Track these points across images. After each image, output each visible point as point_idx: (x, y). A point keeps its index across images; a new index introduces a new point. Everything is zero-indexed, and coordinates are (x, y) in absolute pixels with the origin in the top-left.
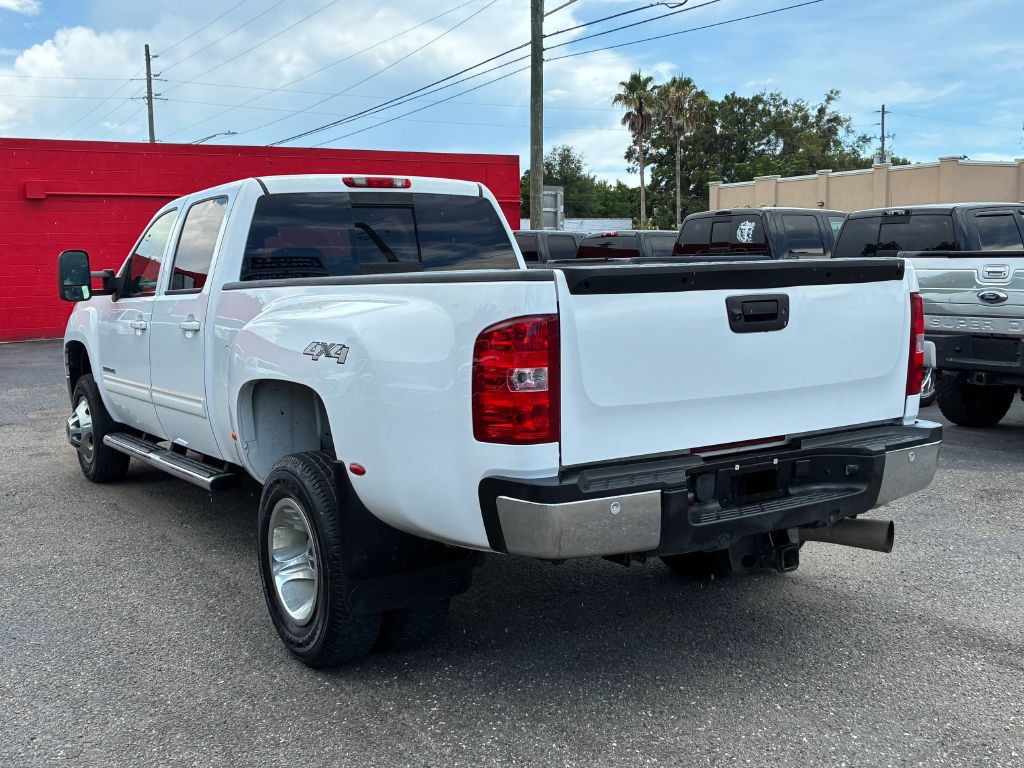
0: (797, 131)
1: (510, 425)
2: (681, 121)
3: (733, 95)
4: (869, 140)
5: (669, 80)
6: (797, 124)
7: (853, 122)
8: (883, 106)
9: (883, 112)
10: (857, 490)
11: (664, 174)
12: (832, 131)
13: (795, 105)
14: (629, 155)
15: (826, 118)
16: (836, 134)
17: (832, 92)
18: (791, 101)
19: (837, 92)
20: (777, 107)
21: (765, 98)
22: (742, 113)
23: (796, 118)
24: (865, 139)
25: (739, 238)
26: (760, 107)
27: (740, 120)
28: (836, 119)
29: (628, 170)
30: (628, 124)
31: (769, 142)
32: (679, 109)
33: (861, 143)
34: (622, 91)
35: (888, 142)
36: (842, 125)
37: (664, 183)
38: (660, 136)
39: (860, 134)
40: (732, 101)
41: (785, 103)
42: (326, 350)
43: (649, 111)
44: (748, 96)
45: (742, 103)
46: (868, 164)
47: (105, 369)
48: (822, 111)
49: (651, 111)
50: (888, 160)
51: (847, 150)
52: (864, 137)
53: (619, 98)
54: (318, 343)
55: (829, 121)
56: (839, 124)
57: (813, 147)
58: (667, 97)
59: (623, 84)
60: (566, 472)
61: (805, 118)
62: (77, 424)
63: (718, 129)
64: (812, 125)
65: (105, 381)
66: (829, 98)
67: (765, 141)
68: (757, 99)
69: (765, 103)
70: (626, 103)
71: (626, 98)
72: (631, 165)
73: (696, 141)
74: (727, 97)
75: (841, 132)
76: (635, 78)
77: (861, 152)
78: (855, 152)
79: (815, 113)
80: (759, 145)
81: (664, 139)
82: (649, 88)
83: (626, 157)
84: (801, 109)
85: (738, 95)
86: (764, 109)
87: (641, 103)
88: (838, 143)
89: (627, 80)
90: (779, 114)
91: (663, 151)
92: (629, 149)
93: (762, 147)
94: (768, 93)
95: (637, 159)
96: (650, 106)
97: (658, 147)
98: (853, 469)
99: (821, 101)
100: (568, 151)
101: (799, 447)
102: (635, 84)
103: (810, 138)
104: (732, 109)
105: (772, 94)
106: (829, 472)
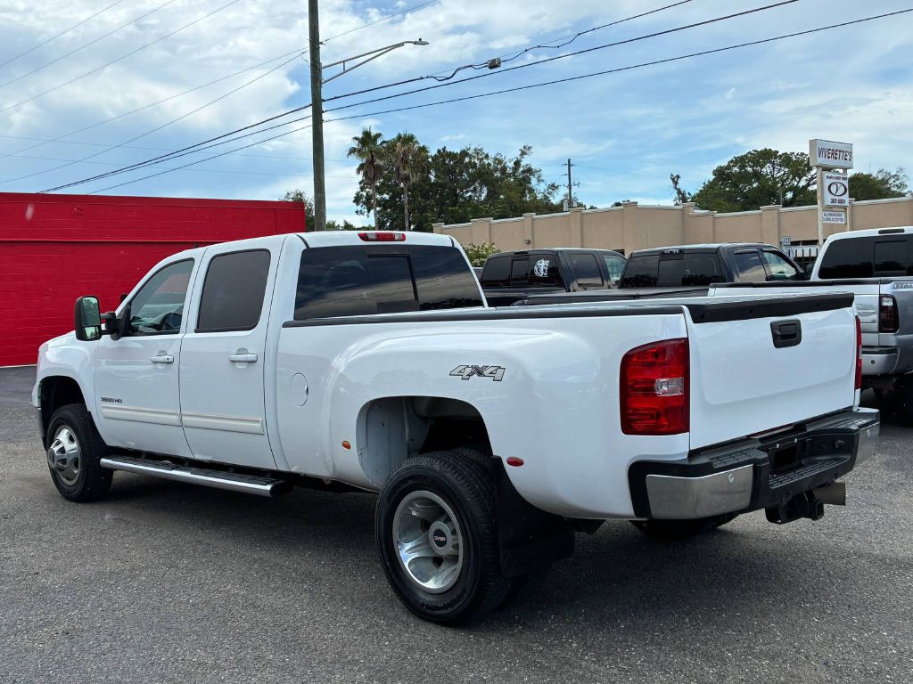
0: (497, 180)
1: (653, 421)
2: (407, 172)
3: (444, 149)
4: (557, 187)
5: (394, 136)
6: (498, 174)
7: (543, 173)
8: (569, 160)
9: (570, 165)
10: (845, 459)
11: (389, 216)
12: (527, 180)
13: (496, 159)
14: (357, 200)
15: (521, 169)
16: (530, 183)
17: (525, 147)
18: (492, 155)
19: (530, 148)
20: (481, 160)
21: (470, 152)
22: (453, 165)
23: (496, 170)
24: (553, 187)
25: (537, 273)
26: (467, 160)
27: (450, 171)
28: (529, 171)
29: (357, 212)
30: (362, 173)
31: (475, 189)
32: (404, 161)
33: (550, 190)
34: (355, 144)
35: (574, 189)
36: (534, 175)
37: (388, 224)
38: (382, 184)
39: (550, 183)
40: (443, 154)
41: (487, 156)
42: (479, 371)
43: (379, 162)
44: (457, 150)
45: (452, 156)
46: (558, 208)
47: (104, 399)
48: (517, 163)
49: (381, 163)
50: (575, 205)
51: (540, 196)
52: (553, 185)
53: (352, 151)
54: (468, 366)
55: (523, 172)
56: (531, 174)
57: (513, 194)
58: (394, 150)
59: (356, 138)
60: (693, 454)
61: (504, 170)
62: (62, 450)
63: (433, 178)
64: (509, 176)
65: (105, 410)
66: (523, 153)
67: (472, 188)
68: (464, 153)
69: (470, 156)
70: (360, 155)
71: (359, 151)
72: (359, 208)
73: (415, 189)
74: (439, 151)
75: (534, 181)
76: (367, 134)
77: (551, 198)
78: (546, 198)
79: (511, 165)
80: (467, 192)
81: (388, 186)
82: (379, 143)
83: (354, 201)
84: (500, 162)
85: (448, 150)
86: (470, 162)
87: (372, 156)
88: (531, 191)
89: (360, 136)
90: (483, 165)
91: (386, 196)
92: (357, 194)
93: (469, 194)
94: (473, 148)
95: (364, 203)
96: (381, 158)
97: (381, 193)
98: (840, 443)
99: (516, 154)
100: (301, 195)
101: (806, 430)
102: (367, 139)
103: (509, 186)
104: (445, 161)
105: (475, 150)
106: (824, 446)
